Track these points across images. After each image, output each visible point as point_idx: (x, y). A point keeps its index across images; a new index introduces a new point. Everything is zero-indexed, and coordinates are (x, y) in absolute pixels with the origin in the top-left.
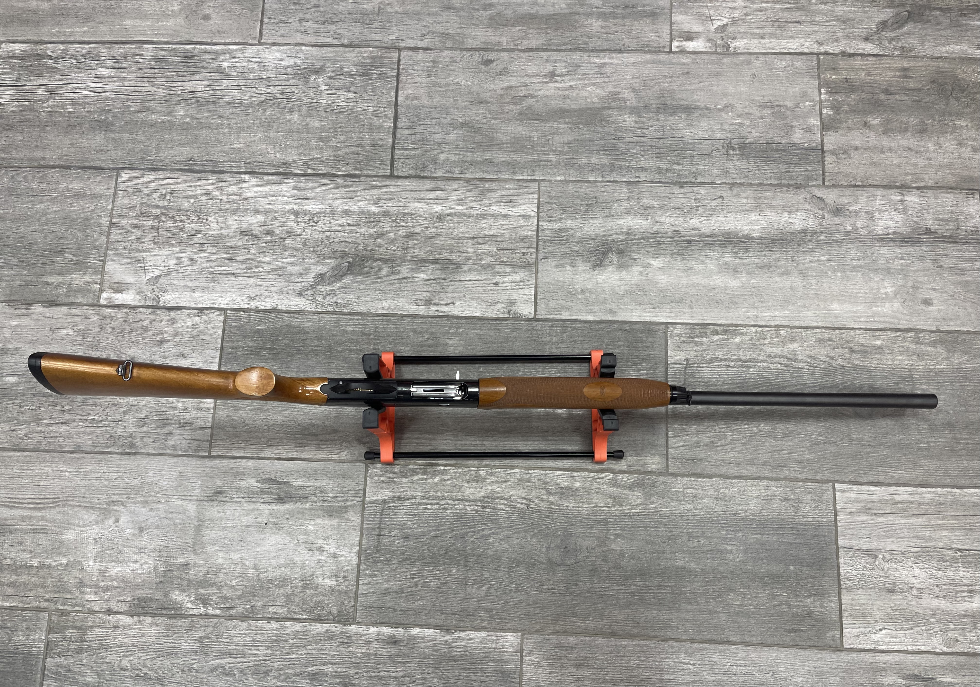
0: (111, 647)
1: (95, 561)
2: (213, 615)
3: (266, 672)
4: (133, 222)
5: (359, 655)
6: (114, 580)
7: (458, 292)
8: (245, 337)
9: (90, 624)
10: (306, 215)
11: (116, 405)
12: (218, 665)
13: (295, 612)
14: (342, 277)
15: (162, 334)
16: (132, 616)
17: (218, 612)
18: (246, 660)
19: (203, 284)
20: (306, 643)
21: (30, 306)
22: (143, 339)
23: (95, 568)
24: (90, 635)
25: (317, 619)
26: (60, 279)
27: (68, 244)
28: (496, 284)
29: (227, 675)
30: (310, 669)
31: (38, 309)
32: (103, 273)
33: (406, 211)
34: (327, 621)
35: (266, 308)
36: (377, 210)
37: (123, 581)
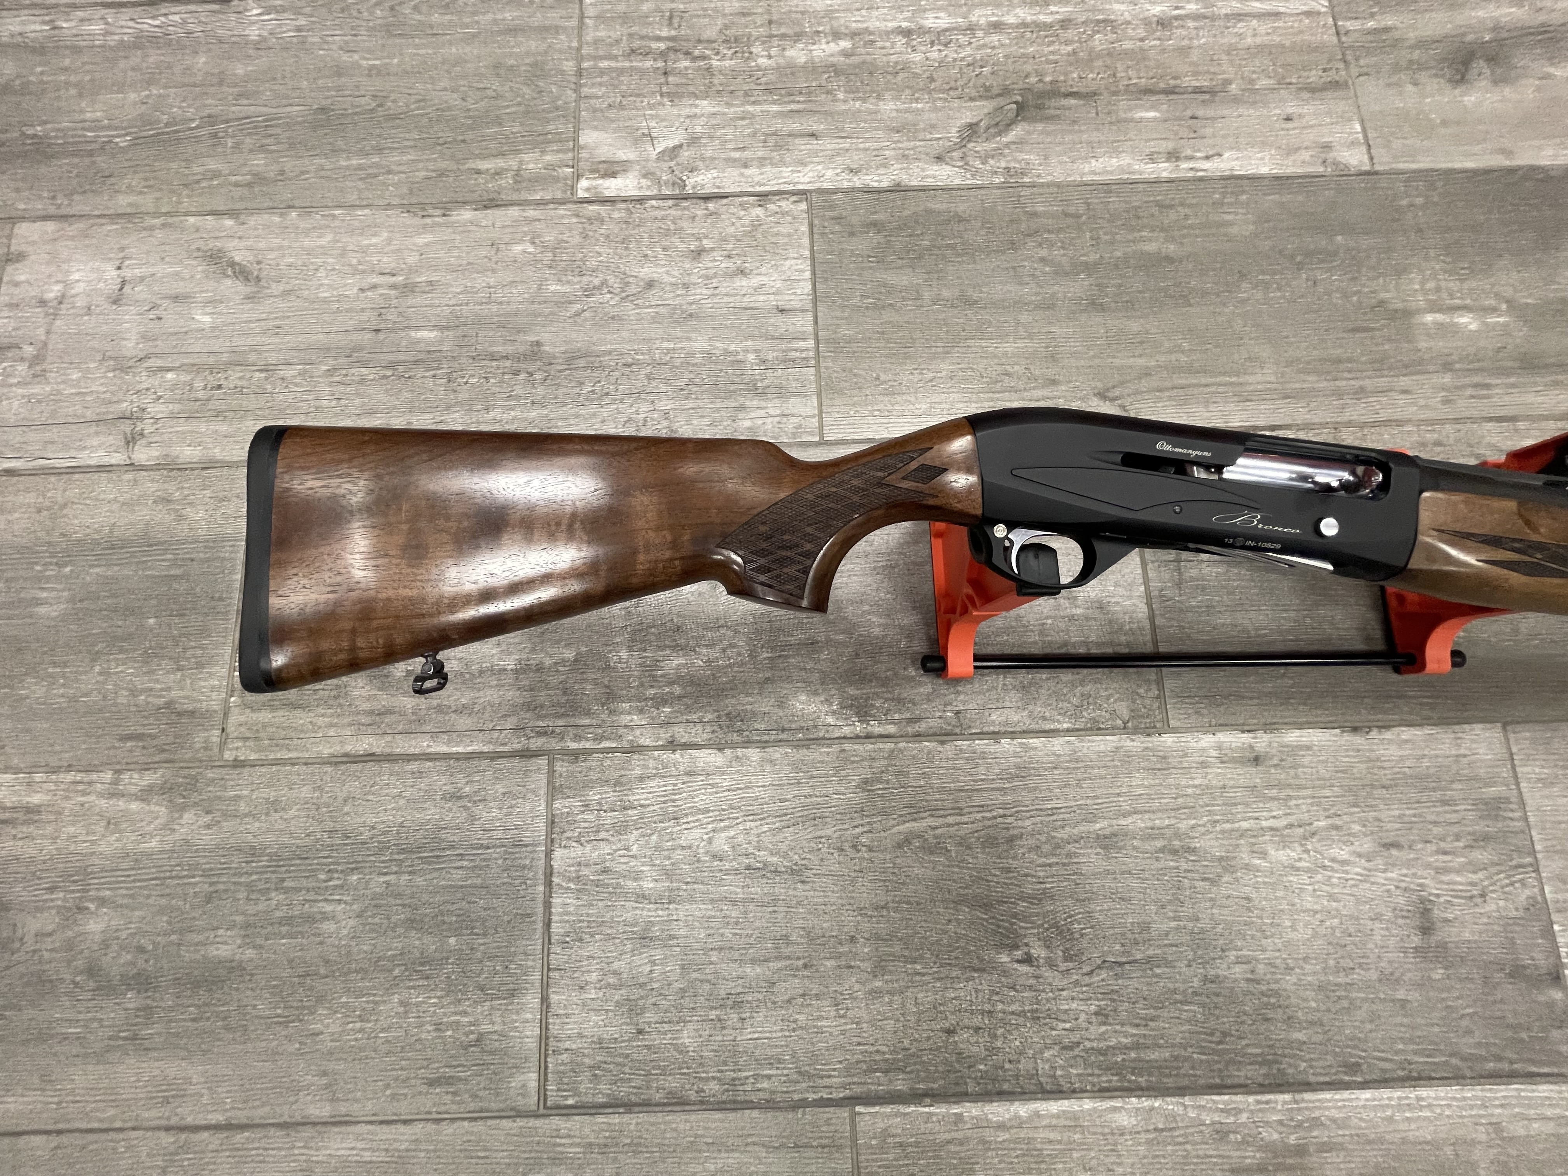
0: (686, 815)
1: (630, 649)
2: (881, 736)
3: (1011, 840)
4: (620, 65)
5: (1190, 791)
6: (674, 683)
7: (1224, 137)
8: (852, 234)
9: (638, 772)
10: (925, 33)
11: (630, 365)
12: (911, 832)
13: (1044, 718)
14: (1009, 126)
15: (699, 239)
16: (719, 750)
17: (891, 729)
18: (965, 819)
19: (760, 154)
20: (1080, 776)
21: (450, 210)
22: (665, 249)
23: (633, 662)
24: (639, 796)
25: (1091, 729)
26: (501, 163)
27: (508, 107)
28: (1288, 119)
29: (932, 853)
30: (1098, 826)
31: (467, 214)
32: (577, 147)
33: (1101, 17)
34: (1113, 730)
35: (882, 185)
36: (1049, 19)
37: (692, 683)
